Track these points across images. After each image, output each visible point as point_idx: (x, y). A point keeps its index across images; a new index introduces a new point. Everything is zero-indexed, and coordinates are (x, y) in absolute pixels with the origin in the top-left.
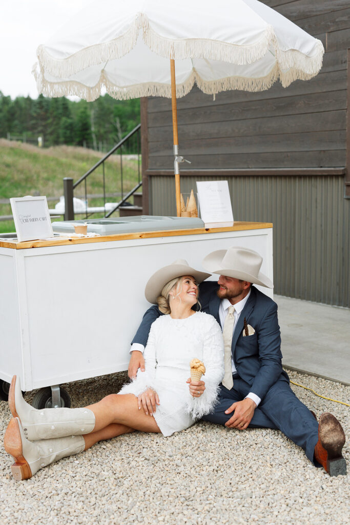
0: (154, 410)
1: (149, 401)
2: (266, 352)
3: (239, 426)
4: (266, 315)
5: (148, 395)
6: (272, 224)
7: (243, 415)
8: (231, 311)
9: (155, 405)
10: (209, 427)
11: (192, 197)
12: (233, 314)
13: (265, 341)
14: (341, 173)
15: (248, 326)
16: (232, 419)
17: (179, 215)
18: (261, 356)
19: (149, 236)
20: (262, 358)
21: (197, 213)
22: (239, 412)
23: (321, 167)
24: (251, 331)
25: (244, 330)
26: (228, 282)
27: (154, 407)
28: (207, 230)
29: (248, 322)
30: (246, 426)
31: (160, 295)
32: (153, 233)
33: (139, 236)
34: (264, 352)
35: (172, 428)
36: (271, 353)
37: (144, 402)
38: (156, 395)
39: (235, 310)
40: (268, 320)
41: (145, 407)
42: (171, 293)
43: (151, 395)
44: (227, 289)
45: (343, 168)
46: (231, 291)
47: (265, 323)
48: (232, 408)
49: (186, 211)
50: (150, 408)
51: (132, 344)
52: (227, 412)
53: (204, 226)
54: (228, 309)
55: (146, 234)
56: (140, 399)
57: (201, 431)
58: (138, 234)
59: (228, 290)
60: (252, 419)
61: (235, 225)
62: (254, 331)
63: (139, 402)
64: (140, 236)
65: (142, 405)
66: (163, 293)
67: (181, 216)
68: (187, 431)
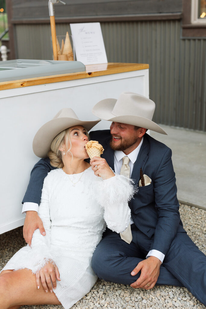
0: (54, 286)
1: (49, 278)
2: (164, 201)
3: (146, 286)
4: (162, 163)
5: (48, 271)
6: (148, 65)
7: (150, 276)
8: (126, 162)
9: (55, 282)
10: (110, 288)
11: (67, 40)
12: (128, 164)
13: (163, 190)
14: (178, 18)
15: (145, 176)
16: (139, 280)
17: (56, 58)
18: (159, 205)
19: (31, 83)
20: (159, 208)
21: (73, 56)
22: (147, 273)
23: (160, 13)
24: (148, 181)
25: (140, 181)
26: (123, 131)
27: (54, 284)
28: (90, 74)
29: (143, 172)
30: (153, 285)
31: (50, 151)
32: (35, 81)
33: (20, 84)
34: (162, 201)
35: (73, 300)
36: (170, 203)
37: (43, 280)
38: (56, 268)
39: (130, 160)
40: (165, 168)
41: (45, 285)
42: (61, 149)
43: (51, 270)
44: (121, 138)
45: (179, 14)
46: (125, 141)
47: (161, 171)
48: (138, 268)
49: (62, 54)
50: (50, 285)
51: (23, 203)
52: (133, 273)
53: (85, 70)
54: (122, 160)
55: (28, 82)
56: (38, 276)
57: (103, 296)
58: (18, 82)
59: (123, 140)
60: (159, 278)
61: (109, 67)
62: (151, 180)
63: (38, 281)
64: (22, 85)
65: (41, 283)
66: (53, 149)
67: (58, 60)
68: (88, 298)
